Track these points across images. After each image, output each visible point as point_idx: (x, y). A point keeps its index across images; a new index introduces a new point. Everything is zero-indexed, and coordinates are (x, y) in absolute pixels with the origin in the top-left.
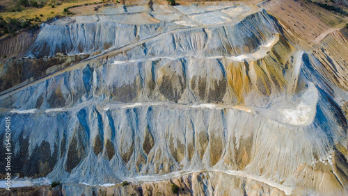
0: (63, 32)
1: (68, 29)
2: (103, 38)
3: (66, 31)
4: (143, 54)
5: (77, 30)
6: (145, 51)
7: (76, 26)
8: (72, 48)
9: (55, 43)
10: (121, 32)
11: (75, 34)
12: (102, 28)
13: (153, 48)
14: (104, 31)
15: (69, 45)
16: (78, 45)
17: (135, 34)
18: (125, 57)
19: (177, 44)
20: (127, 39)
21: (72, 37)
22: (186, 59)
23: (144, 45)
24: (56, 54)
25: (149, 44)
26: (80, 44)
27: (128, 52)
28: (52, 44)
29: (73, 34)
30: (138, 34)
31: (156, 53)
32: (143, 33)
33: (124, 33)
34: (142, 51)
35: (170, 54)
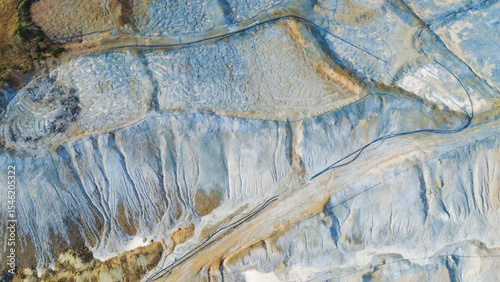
0: (53, 176)
1: (68, 162)
2: (190, 174)
3: (63, 171)
4: (329, 243)
5: (98, 157)
6: (334, 233)
7: (88, 144)
8: (100, 228)
9: (41, 222)
10: (244, 151)
11: (98, 177)
12: (179, 140)
13: (357, 218)
14: (187, 151)
15: (87, 218)
16: (114, 213)
17: (290, 154)
18: (275, 255)
19: (431, 199)
20: (267, 175)
21: (89, 189)
22: (460, 253)
23: (327, 209)
24: (56, 257)
25: (343, 203)
26: (121, 208)
27: (281, 241)
28: (35, 226)
29: (90, 176)
30: (299, 151)
31: (366, 234)
32: (316, 148)
33: (254, 153)
34: (325, 231)
35: (410, 236)
